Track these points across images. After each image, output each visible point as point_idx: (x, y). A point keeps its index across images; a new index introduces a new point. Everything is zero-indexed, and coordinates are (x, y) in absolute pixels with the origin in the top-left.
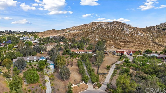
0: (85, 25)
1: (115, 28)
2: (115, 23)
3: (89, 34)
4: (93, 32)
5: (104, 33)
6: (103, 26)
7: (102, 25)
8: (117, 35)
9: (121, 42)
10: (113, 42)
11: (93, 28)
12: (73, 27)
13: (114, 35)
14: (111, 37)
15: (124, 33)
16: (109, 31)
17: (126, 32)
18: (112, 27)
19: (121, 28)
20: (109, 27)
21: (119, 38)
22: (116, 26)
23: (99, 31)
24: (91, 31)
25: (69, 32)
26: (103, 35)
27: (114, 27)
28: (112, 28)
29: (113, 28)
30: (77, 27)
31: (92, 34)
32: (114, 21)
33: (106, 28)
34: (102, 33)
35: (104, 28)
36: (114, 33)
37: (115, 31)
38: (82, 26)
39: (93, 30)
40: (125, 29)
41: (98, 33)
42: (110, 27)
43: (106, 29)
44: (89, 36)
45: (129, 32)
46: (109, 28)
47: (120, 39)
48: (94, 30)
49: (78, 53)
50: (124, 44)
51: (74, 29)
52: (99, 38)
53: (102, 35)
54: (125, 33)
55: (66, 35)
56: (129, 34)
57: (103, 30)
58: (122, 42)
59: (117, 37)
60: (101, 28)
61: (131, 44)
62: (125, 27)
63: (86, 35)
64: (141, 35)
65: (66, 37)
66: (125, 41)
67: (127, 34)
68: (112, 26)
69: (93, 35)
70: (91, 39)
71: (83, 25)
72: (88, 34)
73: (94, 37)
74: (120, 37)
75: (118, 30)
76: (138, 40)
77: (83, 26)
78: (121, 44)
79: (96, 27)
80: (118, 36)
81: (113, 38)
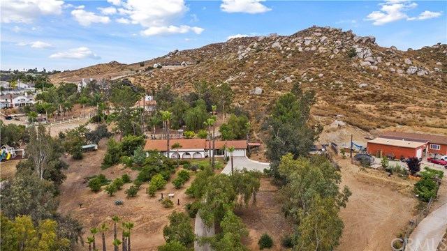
0: (211, 45)
1: (320, 48)
2: (318, 32)
3: (229, 69)
4: (243, 64)
5: (282, 65)
6: (277, 44)
7: (271, 40)
8: (332, 72)
9: (358, 99)
10: (324, 99)
11: (239, 52)
12: (174, 54)
13: (321, 75)
14: (311, 80)
15: (356, 65)
16: (301, 58)
17: (364, 64)
18: (310, 46)
19: (344, 50)
20: (298, 44)
21: (344, 85)
22: (322, 44)
23: (261, 59)
24: (233, 61)
25: (159, 67)
26: (281, 75)
27: (316, 44)
28: (308, 49)
29: (314, 48)
30: (185, 52)
31: (239, 71)
32: (314, 27)
33: (288, 49)
34: (275, 66)
35: (279, 51)
36: (320, 68)
37: (324, 58)
38: (202, 49)
39: (240, 58)
40: (358, 50)
41: (261, 66)
42: (303, 45)
43: (289, 52)
44: (228, 77)
45: (376, 63)
46: (300, 49)
47: (351, 89)
48: (244, 59)
49: (181, 154)
50: (373, 107)
51: (177, 59)
52: (265, 84)
53: (277, 75)
54: (359, 65)
55: (143, 78)
56: (376, 68)
57: (278, 57)
58: (361, 99)
59: (337, 82)
60: (269, 51)
61: (404, 108)
62: (356, 46)
63: (217, 73)
64: (420, 74)
65: (142, 84)
66: (373, 96)
67: (369, 71)
68: (307, 43)
69: (243, 73)
70: (236, 90)
71: (207, 46)
72: (224, 72)
73: (245, 83)
74: (346, 80)
75: (332, 56)
76: (415, 89)
78: (361, 106)
79: (252, 47)
80: (337, 77)
81: (320, 84)
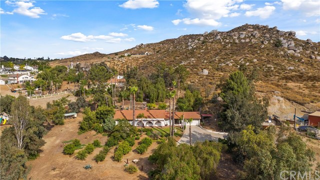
0: (167, 40)
1: (252, 40)
2: (250, 28)
3: (181, 57)
4: (192, 53)
5: (223, 53)
6: (219, 37)
7: (213, 35)
8: (263, 58)
9: (288, 79)
11: (189, 44)
12: (140, 47)
13: (255, 60)
14: (248, 64)
15: (282, 53)
16: (238, 48)
17: (289, 52)
19: (272, 42)
20: (235, 37)
21: (274, 68)
22: (254, 36)
23: (207, 49)
24: (184, 50)
25: (129, 56)
26: (222, 60)
27: (249, 37)
28: (243, 41)
29: (248, 40)
30: (148, 45)
31: (189, 58)
32: (247, 24)
33: (228, 41)
34: (218, 54)
35: (220, 43)
36: (253, 55)
37: (256, 48)
38: (160, 43)
39: (190, 48)
40: (284, 41)
41: (205, 54)
42: (239, 38)
43: (228, 43)
44: (181, 62)
45: (298, 51)
46: (237, 41)
47: (281, 71)
48: (193, 49)
49: (145, 123)
50: (302, 85)
51: (142, 50)
52: (210, 67)
53: (219, 61)
54: (285, 52)
55: (116, 62)
56: (299, 55)
57: (220, 47)
58: (290, 79)
59: (268, 66)
60: (212, 42)
62: (281, 39)
63: (173, 59)
65: (115, 67)
67: (293, 57)
68: (242, 36)
69: (193, 59)
71: (163, 41)
72: (177, 58)
73: (194, 66)
74: (276, 64)
75: (263, 46)
77: (163, 43)
78: (291, 85)
79: (199, 40)
80: (269, 62)
81: (255, 67)
